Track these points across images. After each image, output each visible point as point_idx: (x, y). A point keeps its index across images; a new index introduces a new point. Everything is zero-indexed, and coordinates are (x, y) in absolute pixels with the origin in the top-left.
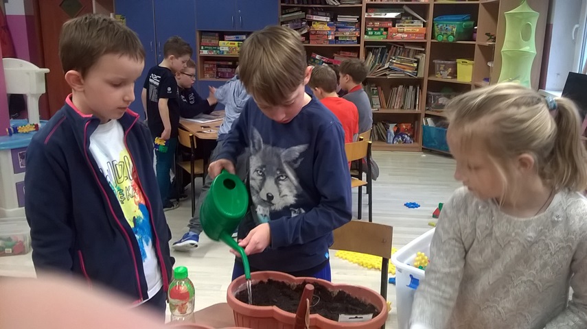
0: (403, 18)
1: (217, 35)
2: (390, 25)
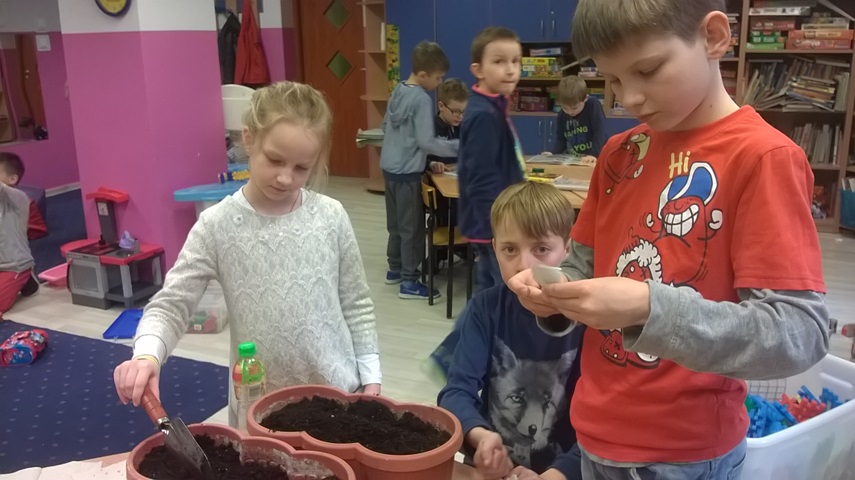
2: (791, 26)
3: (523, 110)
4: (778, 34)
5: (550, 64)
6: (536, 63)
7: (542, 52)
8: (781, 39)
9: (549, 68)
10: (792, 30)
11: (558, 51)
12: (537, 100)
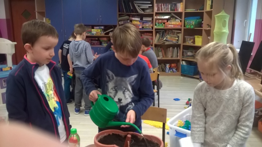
0: (171, 18)
1: (91, 26)
2: (166, 21)
3: (93, 45)
4: (162, 23)
5: (100, 31)
6: (96, 31)
7: (98, 27)
8: (164, 25)
11: (103, 27)
12: (96, 42)
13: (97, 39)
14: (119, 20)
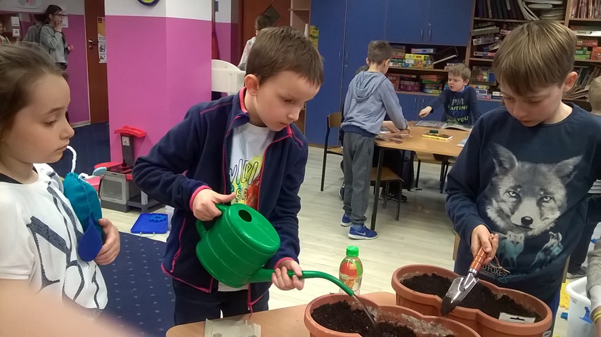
1: (404, 47)
2: (595, 44)
3: (402, 90)
4: (585, 49)
5: (425, 60)
6: (415, 58)
7: (420, 50)
8: (588, 52)
9: (424, 62)
10: (595, 46)
11: (431, 51)
12: (412, 83)
13: (414, 76)
14: (473, 35)
